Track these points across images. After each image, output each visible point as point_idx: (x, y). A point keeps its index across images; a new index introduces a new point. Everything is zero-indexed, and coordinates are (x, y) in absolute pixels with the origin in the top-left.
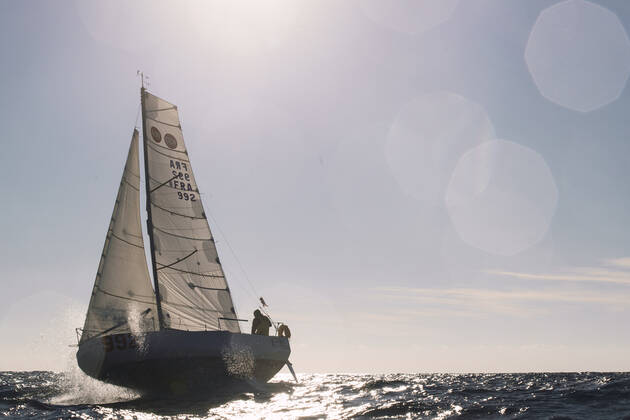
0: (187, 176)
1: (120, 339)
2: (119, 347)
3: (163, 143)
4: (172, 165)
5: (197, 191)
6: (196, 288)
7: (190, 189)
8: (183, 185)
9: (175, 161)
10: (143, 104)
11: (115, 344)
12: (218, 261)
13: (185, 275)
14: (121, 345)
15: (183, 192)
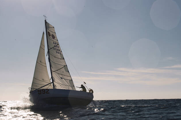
0: (58, 47)
1: (43, 90)
2: (43, 93)
3: (51, 37)
4: (54, 43)
5: (61, 51)
6: (63, 79)
7: (59, 51)
8: (57, 50)
9: (55, 42)
10: (46, 25)
11: (42, 92)
12: (68, 72)
13: (60, 75)
14: (44, 92)
15: (57, 51)
